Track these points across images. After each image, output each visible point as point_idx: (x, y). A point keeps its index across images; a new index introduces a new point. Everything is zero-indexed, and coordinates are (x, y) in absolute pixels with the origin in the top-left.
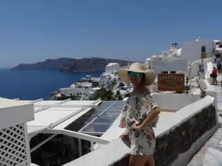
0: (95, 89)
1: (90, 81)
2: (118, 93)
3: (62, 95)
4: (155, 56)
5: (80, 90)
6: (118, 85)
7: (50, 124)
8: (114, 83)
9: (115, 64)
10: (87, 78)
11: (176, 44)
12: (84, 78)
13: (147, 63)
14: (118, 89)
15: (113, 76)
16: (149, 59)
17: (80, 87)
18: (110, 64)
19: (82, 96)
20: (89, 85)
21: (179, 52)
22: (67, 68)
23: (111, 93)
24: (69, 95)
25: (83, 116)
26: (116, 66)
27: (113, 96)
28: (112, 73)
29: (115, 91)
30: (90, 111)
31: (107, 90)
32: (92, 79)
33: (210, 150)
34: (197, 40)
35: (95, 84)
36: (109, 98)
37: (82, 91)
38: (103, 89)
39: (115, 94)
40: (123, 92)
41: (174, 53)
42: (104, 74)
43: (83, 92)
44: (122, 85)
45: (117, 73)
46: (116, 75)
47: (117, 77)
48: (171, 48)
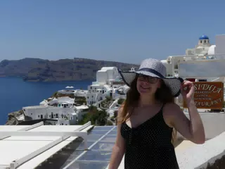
0: (78, 108)
1: (72, 96)
2: (116, 114)
3: (26, 117)
5: (55, 110)
6: (116, 101)
7: (11, 162)
8: (110, 98)
9: (112, 68)
10: (68, 90)
11: (206, 38)
12: (63, 91)
14: (116, 108)
15: (108, 88)
17: (56, 105)
18: (104, 69)
19: (60, 119)
20: (71, 101)
21: (211, 50)
22: (34, 75)
23: (104, 114)
24: (37, 118)
25: (64, 149)
26: (113, 71)
27: (109, 119)
28: (107, 84)
29: (111, 112)
30: (74, 141)
31: (99, 109)
32: (76, 91)
35: (80, 101)
36: (103, 123)
37: (59, 110)
38: (92, 108)
39: (112, 115)
41: (204, 52)
42: (95, 85)
43: (60, 113)
45: (114, 83)
46: (114, 86)
47: (114, 89)
48: (199, 43)
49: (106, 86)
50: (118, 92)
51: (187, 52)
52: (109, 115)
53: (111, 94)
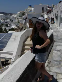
2: (5, 29)
4: (22, 11)
6: (5, 25)
11: (31, 6)
13: (18, 14)
14: (5, 27)
15: (2, 21)
16: (19, 12)
21: (33, 9)
23: (1, 29)
26: (3, 15)
27: (3, 30)
28: (1, 19)
29: (3, 28)
33: (54, 51)
34: (40, 4)
39: (4, 29)
40: (7, 28)
41: (30, 10)
44: (7, 25)
45: (4, 19)
46: (4, 20)
47: (4, 21)
48: (29, 7)
49: (1, 20)
50: (5, 22)
51: (25, 10)
52: (3, 29)
53: (3, 23)
